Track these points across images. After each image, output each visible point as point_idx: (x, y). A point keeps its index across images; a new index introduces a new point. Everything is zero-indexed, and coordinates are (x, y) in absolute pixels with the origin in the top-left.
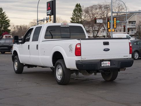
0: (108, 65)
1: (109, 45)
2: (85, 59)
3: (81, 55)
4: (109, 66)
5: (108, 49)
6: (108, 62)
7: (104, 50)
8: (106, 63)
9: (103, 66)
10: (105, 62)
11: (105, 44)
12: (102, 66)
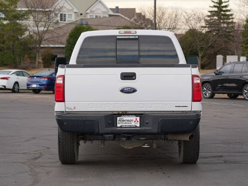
0: (133, 124)
1: (135, 79)
2: (75, 108)
3: (63, 101)
4: (136, 127)
5: (132, 88)
6: (134, 118)
7: (122, 91)
8: (128, 120)
9: (121, 127)
10: (126, 118)
11: (125, 77)
12: (119, 125)
